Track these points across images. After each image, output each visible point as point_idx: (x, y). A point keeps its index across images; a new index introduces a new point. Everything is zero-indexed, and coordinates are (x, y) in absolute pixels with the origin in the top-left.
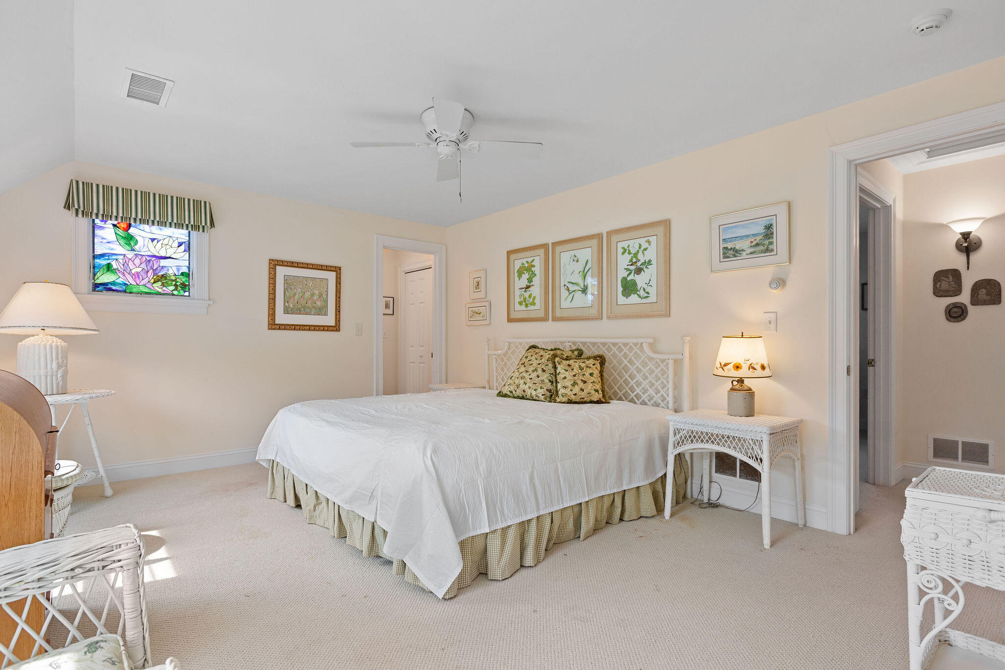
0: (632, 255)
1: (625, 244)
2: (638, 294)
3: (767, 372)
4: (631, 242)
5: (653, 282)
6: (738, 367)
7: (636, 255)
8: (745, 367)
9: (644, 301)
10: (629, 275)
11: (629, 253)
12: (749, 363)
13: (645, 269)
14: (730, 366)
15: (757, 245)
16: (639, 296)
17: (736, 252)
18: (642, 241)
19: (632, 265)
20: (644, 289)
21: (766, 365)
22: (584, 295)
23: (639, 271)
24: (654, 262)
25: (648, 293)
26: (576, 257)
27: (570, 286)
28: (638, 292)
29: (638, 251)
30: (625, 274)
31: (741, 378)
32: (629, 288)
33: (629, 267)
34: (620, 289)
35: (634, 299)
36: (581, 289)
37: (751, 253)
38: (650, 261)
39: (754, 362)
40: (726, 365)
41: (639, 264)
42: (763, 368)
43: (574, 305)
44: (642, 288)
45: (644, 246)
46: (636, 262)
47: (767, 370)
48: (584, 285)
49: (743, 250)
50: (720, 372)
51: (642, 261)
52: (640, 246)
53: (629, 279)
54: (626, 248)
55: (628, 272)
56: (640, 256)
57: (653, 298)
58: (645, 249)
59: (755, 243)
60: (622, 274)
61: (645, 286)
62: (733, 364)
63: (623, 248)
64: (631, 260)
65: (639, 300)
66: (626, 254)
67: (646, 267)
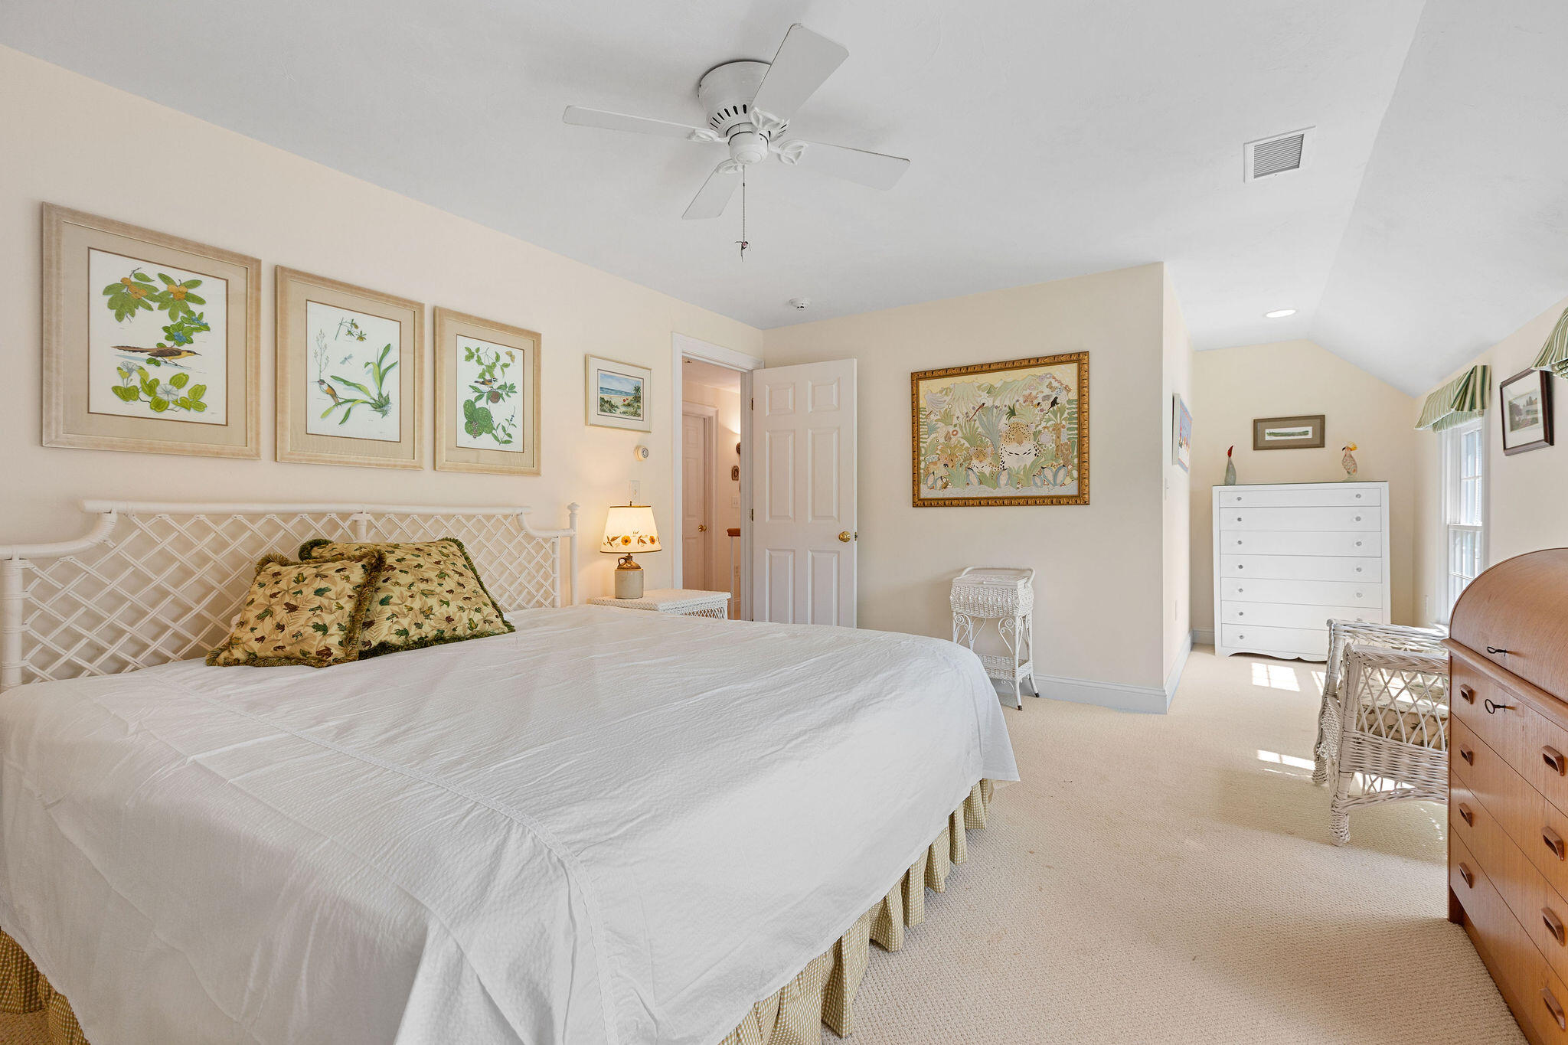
0: (484, 367)
1: (473, 345)
2: (493, 435)
3: (656, 546)
4: (483, 346)
5: (518, 420)
6: (626, 541)
7: (490, 368)
8: (634, 540)
9: (504, 447)
10: (479, 398)
11: (479, 361)
12: (638, 536)
13: (504, 396)
14: (619, 541)
15: (629, 405)
16: (496, 438)
17: (612, 407)
18: (502, 351)
19: (483, 383)
20: (503, 428)
21: (655, 538)
22: (379, 415)
23: (495, 397)
24: (519, 388)
25: (509, 436)
26: (356, 327)
27: (340, 388)
28: (494, 432)
29: (494, 365)
30: (472, 396)
31: (629, 554)
32: (478, 421)
33: (478, 385)
34: (462, 420)
35: (485, 440)
36: (373, 401)
37: (624, 413)
38: (512, 387)
39: (644, 535)
40: (613, 539)
41: (495, 385)
42: (653, 541)
43: (348, 429)
44: (500, 427)
45: (504, 359)
46: (490, 381)
47: (657, 542)
48: (380, 395)
49: (617, 407)
50: (608, 548)
51: (500, 382)
52: (498, 358)
53: (478, 405)
54: (473, 351)
55: (478, 394)
56: (497, 372)
57: (517, 445)
58: (506, 365)
59: (627, 402)
60: (466, 394)
61: (506, 424)
62: (621, 538)
63: (468, 349)
64: (482, 375)
65: (496, 445)
66: (474, 361)
67: (507, 394)
